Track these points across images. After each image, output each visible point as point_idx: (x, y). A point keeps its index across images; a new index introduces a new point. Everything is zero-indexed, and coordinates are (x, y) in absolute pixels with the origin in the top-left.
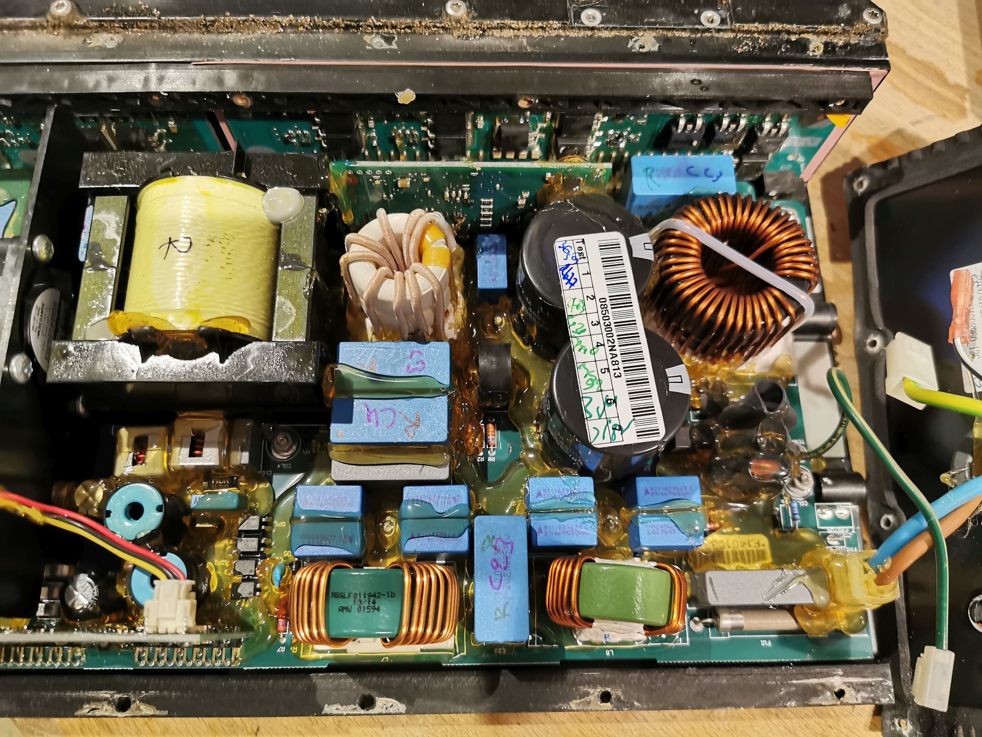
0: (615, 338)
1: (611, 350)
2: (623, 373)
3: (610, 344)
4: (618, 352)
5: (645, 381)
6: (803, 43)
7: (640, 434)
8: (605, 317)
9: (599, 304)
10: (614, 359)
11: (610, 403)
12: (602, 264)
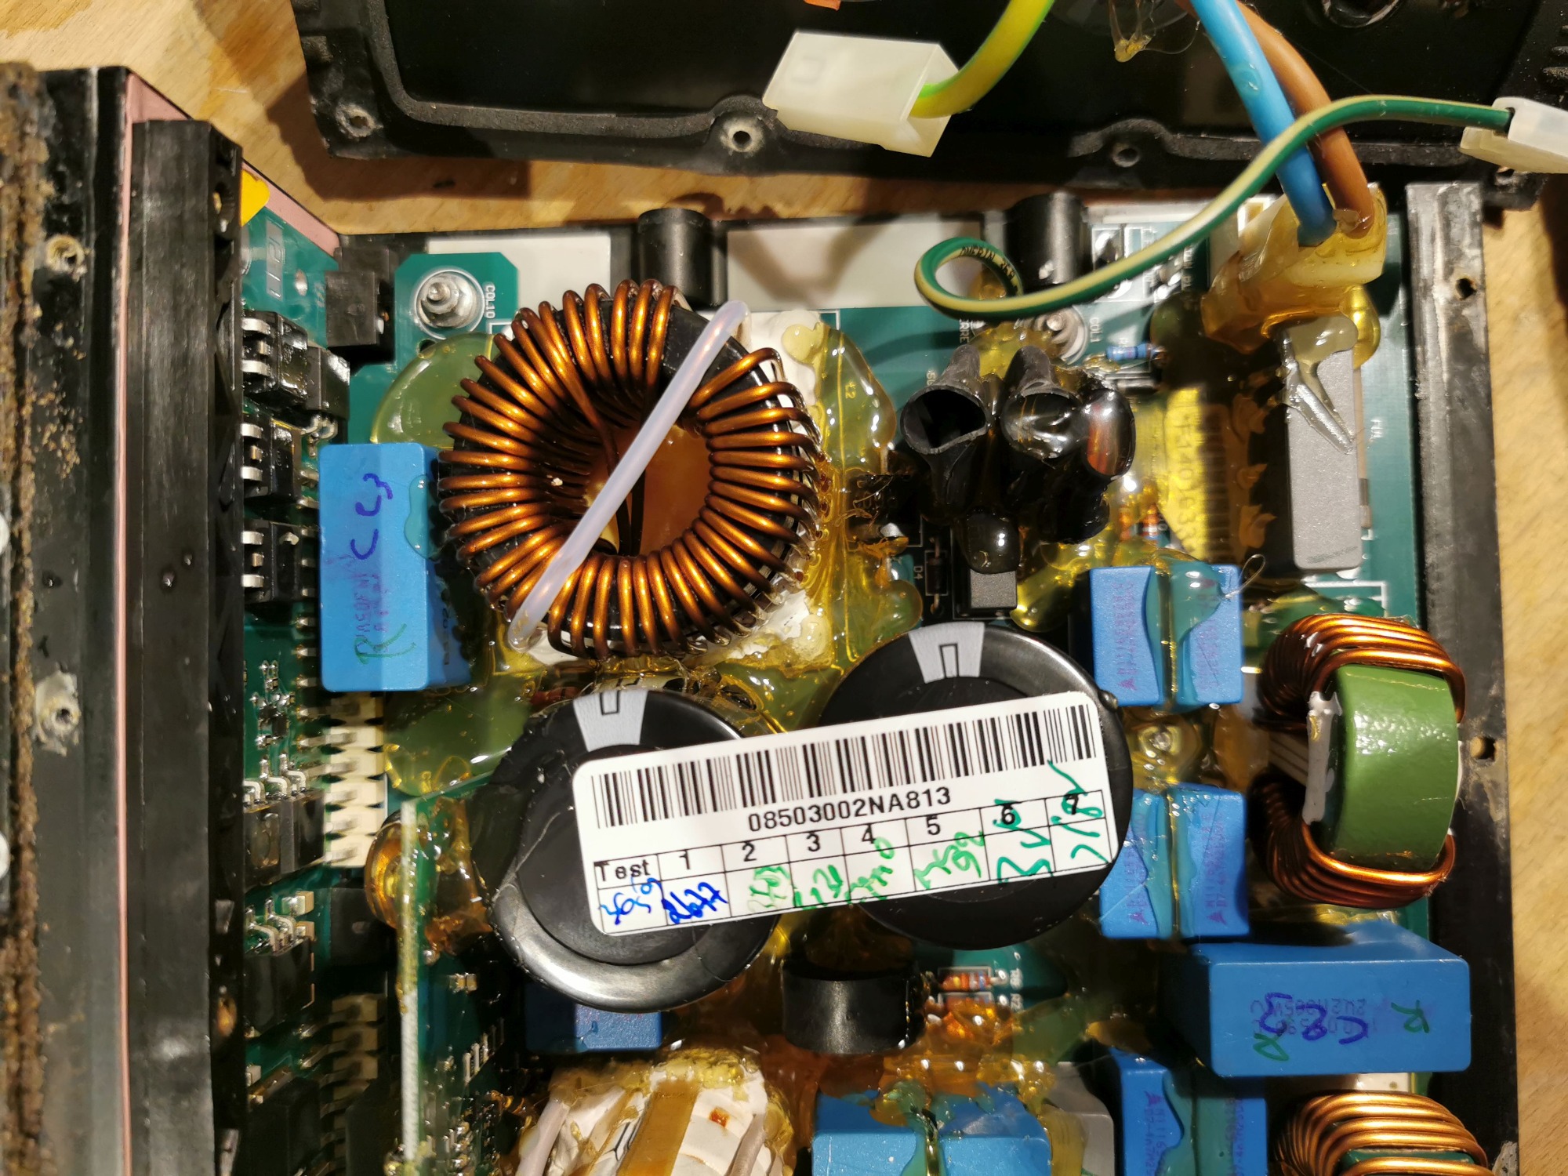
0: (850, 797)
1: (881, 808)
2: (937, 784)
3: (866, 809)
4: (887, 793)
5: (956, 732)
6: (48, 288)
7: (1083, 751)
8: (796, 816)
9: (764, 832)
10: (904, 801)
11: (1013, 816)
12: (661, 821)
